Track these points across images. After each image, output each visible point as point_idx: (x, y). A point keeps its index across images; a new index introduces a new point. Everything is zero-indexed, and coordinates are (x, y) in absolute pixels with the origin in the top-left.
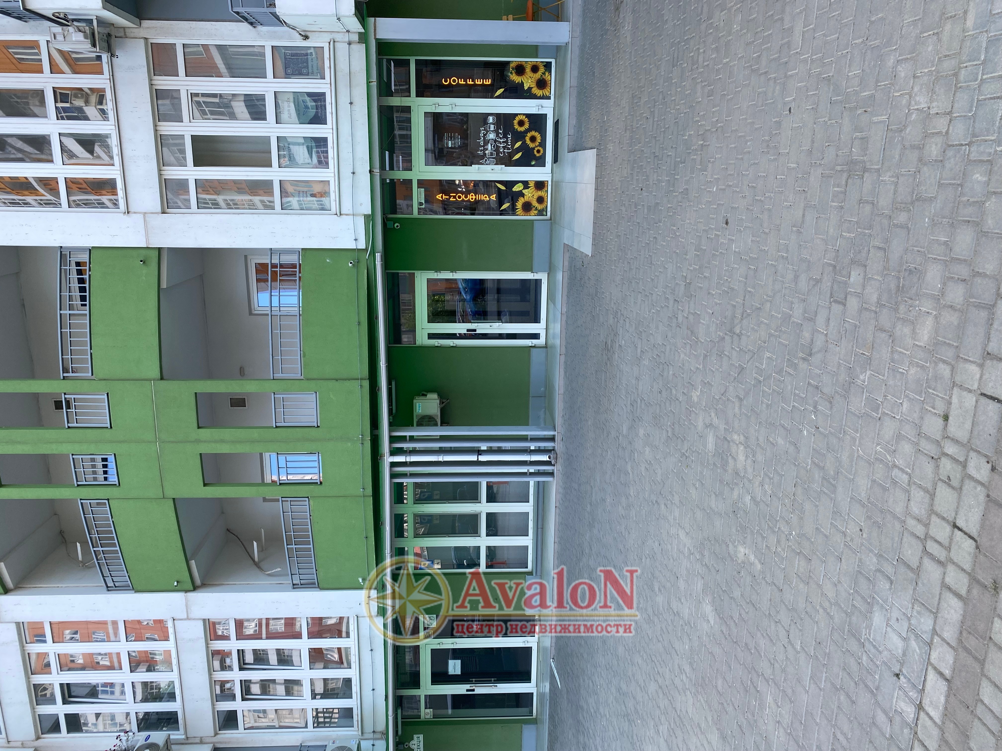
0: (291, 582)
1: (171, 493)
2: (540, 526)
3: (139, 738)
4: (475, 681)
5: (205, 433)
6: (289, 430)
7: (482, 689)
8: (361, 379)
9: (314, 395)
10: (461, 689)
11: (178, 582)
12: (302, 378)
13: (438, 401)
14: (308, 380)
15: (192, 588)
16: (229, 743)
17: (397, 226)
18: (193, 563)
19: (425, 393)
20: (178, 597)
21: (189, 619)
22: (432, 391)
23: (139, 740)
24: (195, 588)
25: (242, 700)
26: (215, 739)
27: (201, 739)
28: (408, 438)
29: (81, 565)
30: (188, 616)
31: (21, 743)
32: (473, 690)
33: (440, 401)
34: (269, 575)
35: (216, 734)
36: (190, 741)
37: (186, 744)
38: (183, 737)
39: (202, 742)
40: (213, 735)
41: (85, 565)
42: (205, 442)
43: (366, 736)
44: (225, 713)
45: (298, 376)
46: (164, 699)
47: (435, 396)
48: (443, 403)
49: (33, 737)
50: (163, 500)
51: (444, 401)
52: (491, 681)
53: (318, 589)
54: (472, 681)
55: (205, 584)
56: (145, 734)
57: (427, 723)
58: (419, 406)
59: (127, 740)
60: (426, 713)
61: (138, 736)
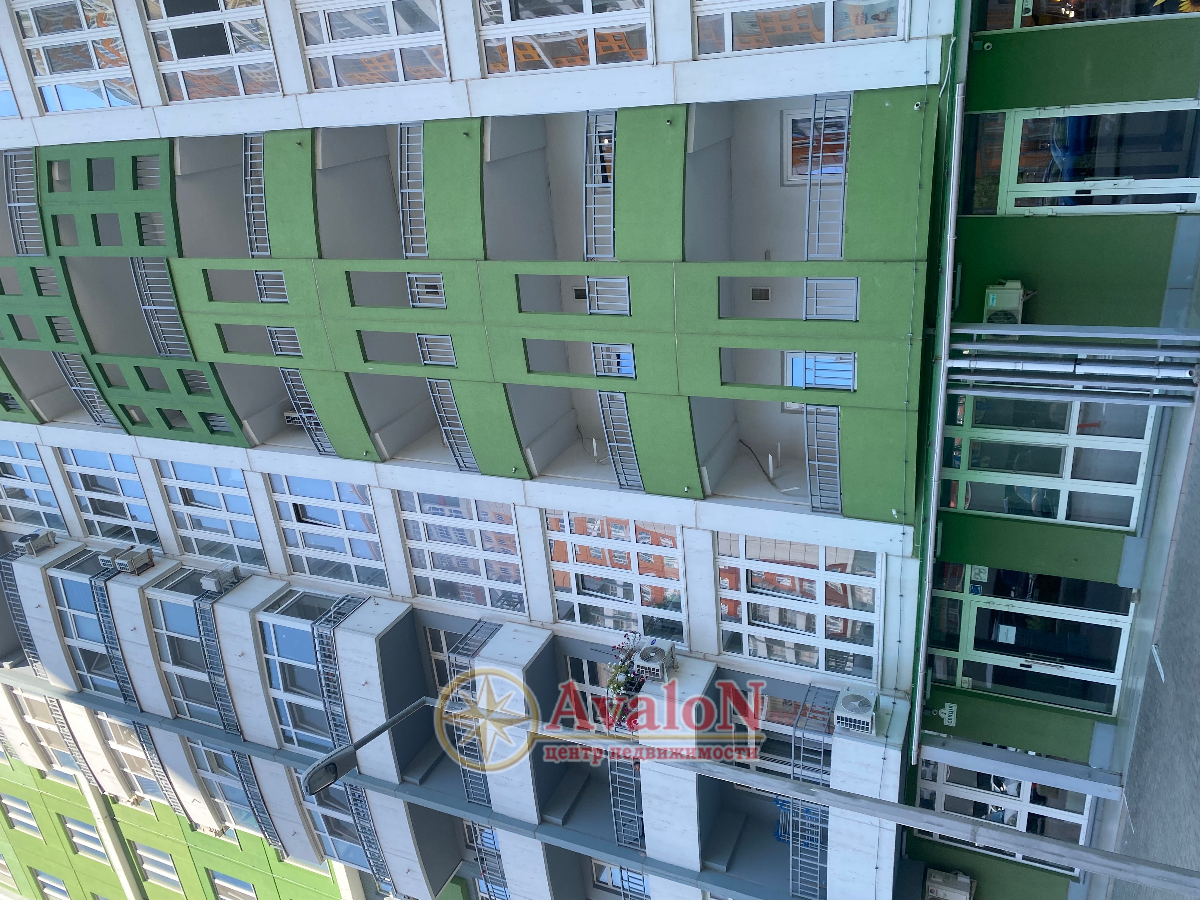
0: (809, 504)
1: (687, 391)
2: (1156, 472)
3: (645, 641)
4: (1033, 656)
5: (727, 324)
6: (821, 323)
7: (1040, 667)
8: (918, 261)
9: (855, 281)
10: (1013, 662)
11: (688, 488)
12: (842, 259)
13: (1021, 292)
14: (848, 261)
15: (702, 496)
16: (733, 665)
17: (988, 47)
18: (704, 469)
19: (1002, 281)
20: (687, 504)
21: (698, 529)
22: (1014, 278)
23: (645, 643)
24: (705, 497)
25: (749, 624)
26: (718, 659)
27: (705, 655)
28: (975, 338)
29: (596, 461)
30: (696, 525)
31: (541, 623)
32: (1030, 667)
33: (1024, 292)
34: (784, 493)
35: (720, 654)
36: (693, 655)
37: (690, 657)
38: (687, 649)
39: (705, 659)
40: (716, 653)
41: (600, 462)
42: (725, 334)
43: (886, 691)
44: (730, 633)
45: (838, 257)
46: (669, 608)
47: (1018, 284)
48: (1027, 295)
49: (552, 620)
50: (679, 397)
51: (1029, 292)
52: (1055, 660)
53: (841, 516)
54: (1029, 655)
55: (715, 495)
56: (650, 638)
57: (962, 692)
58: (993, 298)
59: (634, 641)
60: (963, 681)
61: (643, 638)
